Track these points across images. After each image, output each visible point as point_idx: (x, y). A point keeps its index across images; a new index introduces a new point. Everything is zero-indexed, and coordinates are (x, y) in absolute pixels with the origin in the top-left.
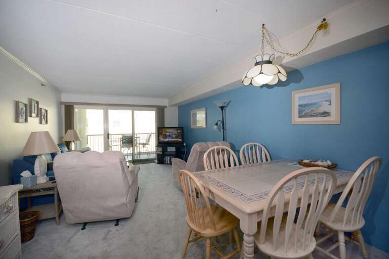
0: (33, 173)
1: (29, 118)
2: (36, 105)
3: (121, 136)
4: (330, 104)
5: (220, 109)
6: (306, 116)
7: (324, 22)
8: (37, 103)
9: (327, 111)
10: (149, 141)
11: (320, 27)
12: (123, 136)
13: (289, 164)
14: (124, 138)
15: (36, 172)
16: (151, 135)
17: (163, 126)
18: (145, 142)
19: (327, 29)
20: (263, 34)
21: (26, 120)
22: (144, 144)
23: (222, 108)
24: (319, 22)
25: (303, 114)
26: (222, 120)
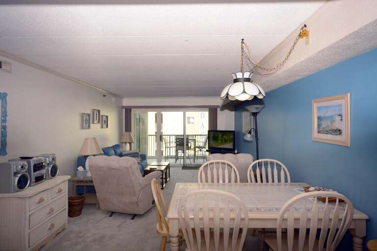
0: (85, 169)
1: (92, 125)
2: (98, 113)
8: (99, 111)
10: (205, 144)
15: (86, 168)
17: (215, 130)
18: (202, 146)
19: (308, 37)
20: (242, 48)
21: (89, 127)
22: (200, 147)
23: (255, 114)
26: (255, 128)
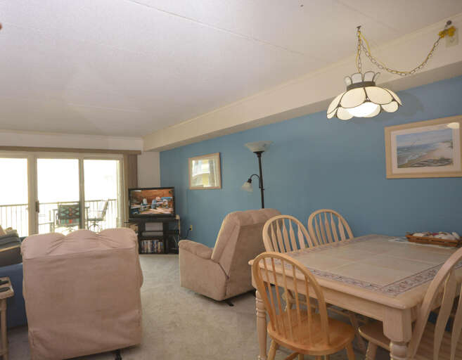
3: (56, 207)
4: (452, 147)
5: (256, 155)
6: (411, 164)
7: (449, 26)
9: (446, 157)
10: (104, 213)
11: (443, 34)
12: (60, 207)
13: (392, 241)
14: (63, 210)
16: (107, 204)
17: (135, 187)
18: (97, 217)
19: (454, 37)
20: (360, 40)
22: (95, 220)
23: (259, 154)
24: (442, 26)
25: (406, 162)
26: (259, 174)
